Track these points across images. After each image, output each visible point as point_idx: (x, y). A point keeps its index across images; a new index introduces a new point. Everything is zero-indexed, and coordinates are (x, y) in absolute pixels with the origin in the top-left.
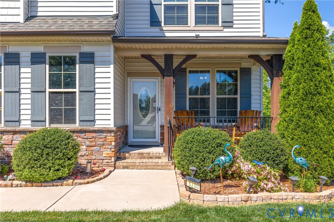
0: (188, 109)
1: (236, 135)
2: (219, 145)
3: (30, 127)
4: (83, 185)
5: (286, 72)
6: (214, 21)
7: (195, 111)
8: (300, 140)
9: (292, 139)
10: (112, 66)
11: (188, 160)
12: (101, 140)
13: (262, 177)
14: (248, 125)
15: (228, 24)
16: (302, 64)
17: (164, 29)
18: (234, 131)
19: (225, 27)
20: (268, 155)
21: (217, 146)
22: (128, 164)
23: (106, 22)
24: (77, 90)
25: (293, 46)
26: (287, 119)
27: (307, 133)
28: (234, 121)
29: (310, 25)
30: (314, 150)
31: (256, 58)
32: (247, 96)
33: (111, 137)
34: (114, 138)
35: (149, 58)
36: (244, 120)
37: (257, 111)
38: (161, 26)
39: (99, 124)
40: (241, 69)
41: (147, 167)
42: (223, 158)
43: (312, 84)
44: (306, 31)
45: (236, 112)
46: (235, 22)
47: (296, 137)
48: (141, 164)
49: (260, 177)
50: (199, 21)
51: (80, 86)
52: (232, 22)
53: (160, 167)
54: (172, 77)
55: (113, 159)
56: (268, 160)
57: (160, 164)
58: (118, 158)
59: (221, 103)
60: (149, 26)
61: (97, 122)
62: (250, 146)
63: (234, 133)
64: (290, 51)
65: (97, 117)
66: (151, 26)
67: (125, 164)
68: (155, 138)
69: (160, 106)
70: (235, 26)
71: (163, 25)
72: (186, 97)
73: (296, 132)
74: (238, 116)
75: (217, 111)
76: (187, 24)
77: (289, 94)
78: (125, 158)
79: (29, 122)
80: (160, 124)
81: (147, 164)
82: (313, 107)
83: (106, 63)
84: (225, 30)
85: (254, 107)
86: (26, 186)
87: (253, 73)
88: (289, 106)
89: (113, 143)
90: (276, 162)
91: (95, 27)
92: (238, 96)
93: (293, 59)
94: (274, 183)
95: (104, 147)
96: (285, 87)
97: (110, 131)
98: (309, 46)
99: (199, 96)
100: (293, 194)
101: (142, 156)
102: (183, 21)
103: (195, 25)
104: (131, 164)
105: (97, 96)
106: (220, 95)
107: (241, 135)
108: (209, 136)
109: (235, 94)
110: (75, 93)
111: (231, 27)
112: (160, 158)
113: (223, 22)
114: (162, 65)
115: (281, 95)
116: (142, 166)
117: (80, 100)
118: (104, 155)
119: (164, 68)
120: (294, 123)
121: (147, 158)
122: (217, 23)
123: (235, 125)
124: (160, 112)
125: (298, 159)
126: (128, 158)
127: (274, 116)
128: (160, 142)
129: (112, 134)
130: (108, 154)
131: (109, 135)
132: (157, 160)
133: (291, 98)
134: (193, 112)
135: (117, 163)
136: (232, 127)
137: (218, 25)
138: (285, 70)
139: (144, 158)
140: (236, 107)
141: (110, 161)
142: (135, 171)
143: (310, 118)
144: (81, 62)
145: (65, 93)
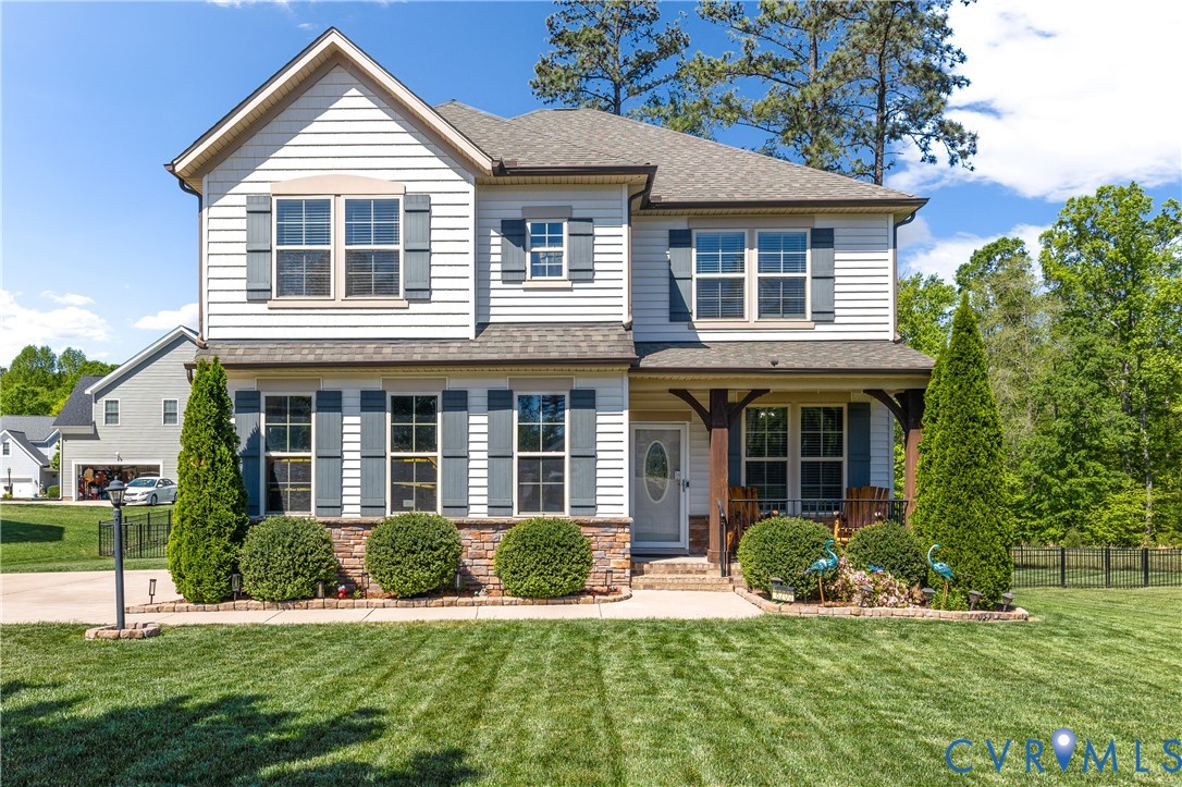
0: (743, 484)
1: (840, 535)
2: (816, 545)
3: (486, 516)
4: (609, 604)
5: (928, 425)
6: (794, 308)
7: (758, 487)
8: (945, 538)
9: (934, 538)
10: (626, 413)
11: (768, 567)
12: (607, 539)
13: (881, 587)
14: (863, 516)
15: (825, 315)
16: (950, 417)
17: (697, 326)
18: (837, 526)
19: (817, 322)
20: (893, 561)
21: (813, 547)
22: (653, 581)
23: (616, 338)
24: (566, 454)
25: (938, 383)
26: (926, 504)
27: (957, 527)
28: (837, 509)
29: (963, 354)
30: (967, 554)
31: (880, 394)
32: (862, 459)
33: (624, 535)
34: (629, 536)
35: (683, 394)
36: (855, 507)
37: (881, 489)
38: (690, 320)
39: (604, 513)
40: (850, 404)
41: (685, 587)
42: (823, 561)
43: (964, 448)
44: (956, 363)
45: (840, 489)
46: (837, 312)
47: (939, 534)
48: (676, 581)
49: (877, 588)
50: (767, 309)
51: (571, 447)
52: (833, 312)
53: (709, 587)
54: (726, 430)
55: (628, 572)
56: (893, 568)
57: (708, 581)
58: (633, 573)
59: (809, 472)
60: (666, 321)
61: (600, 509)
62: (865, 547)
63: (837, 530)
64: (933, 392)
65: (600, 500)
66: (671, 321)
67: (648, 581)
68: (679, 540)
69: (688, 478)
70: (837, 320)
71: (694, 318)
72: (740, 461)
73: (941, 526)
74: (845, 498)
75: (802, 488)
76: (742, 316)
77: (930, 463)
78: (642, 573)
79: (485, 509)
80: (688, 513)
81: (686, 581)
82: (965, 485)
83: (615, 408)
84: (819, 327)
85: (877, 479)
86: (524, 604)
87: (874, 412)
88: (931, 483)
89: (628, 545)
90: (907, 572)
91: (602, 349)
92: (844, 459)
93: (938, 405)
94: (899, 598)
95: (612, 551)
96: (925, 451)
97: (623, 525)
98: (960, 387)
99: (766, 459)
100: (924, 610)
101: (672, 569)
102: (734, 309)
103: (759, 317)
104: (658, 581)
105: (600, 464)
106: (809, 455)
107: (848, 535)
108: (799, 531)
109: (837, 455)
110: (563, 458)
111: (831, 322)
112: (704, 572)
113: (813, 313)
114: (706, 404)
115: (919, 463)
116: (677, 584)
117: (572, 470)
118: (612, 565)
119: (708, 410)
120: (936, 512)
121: (682, 573)
122: (803, 311)
123: (838, 516)
124: (687, 490)
125: (937, 566)
126: (648, 572)
127: (910, 499)
128: (687, 548)
129: (627, 530)
130: (620, 563)
131: (620, 530)
132: (702, 576)
133: (933, 470)
134: (755, 490)
135: (635, 579)
136: (833, 519)
137: (805, 318)
138: (925, 421)
139: (677, 572)
140: (840, 481)
141: (622, 575)
142: (665, 592)
143: (961, 504)
144: (572, 406)
145: (544, 458)
